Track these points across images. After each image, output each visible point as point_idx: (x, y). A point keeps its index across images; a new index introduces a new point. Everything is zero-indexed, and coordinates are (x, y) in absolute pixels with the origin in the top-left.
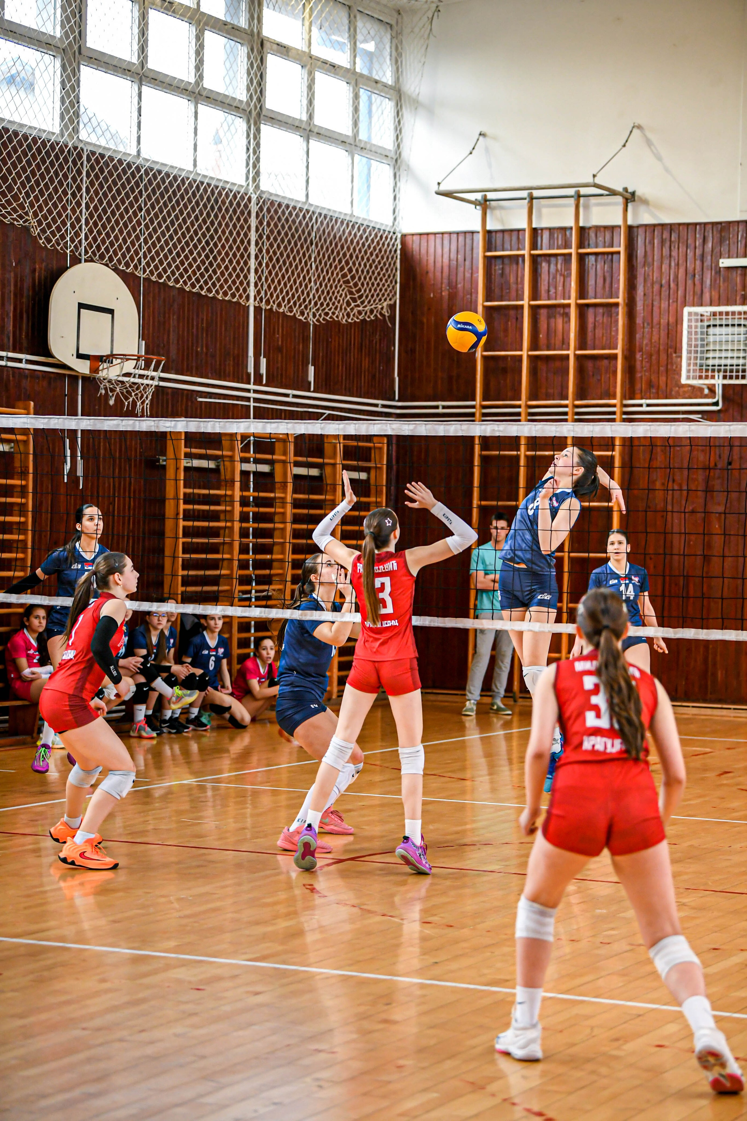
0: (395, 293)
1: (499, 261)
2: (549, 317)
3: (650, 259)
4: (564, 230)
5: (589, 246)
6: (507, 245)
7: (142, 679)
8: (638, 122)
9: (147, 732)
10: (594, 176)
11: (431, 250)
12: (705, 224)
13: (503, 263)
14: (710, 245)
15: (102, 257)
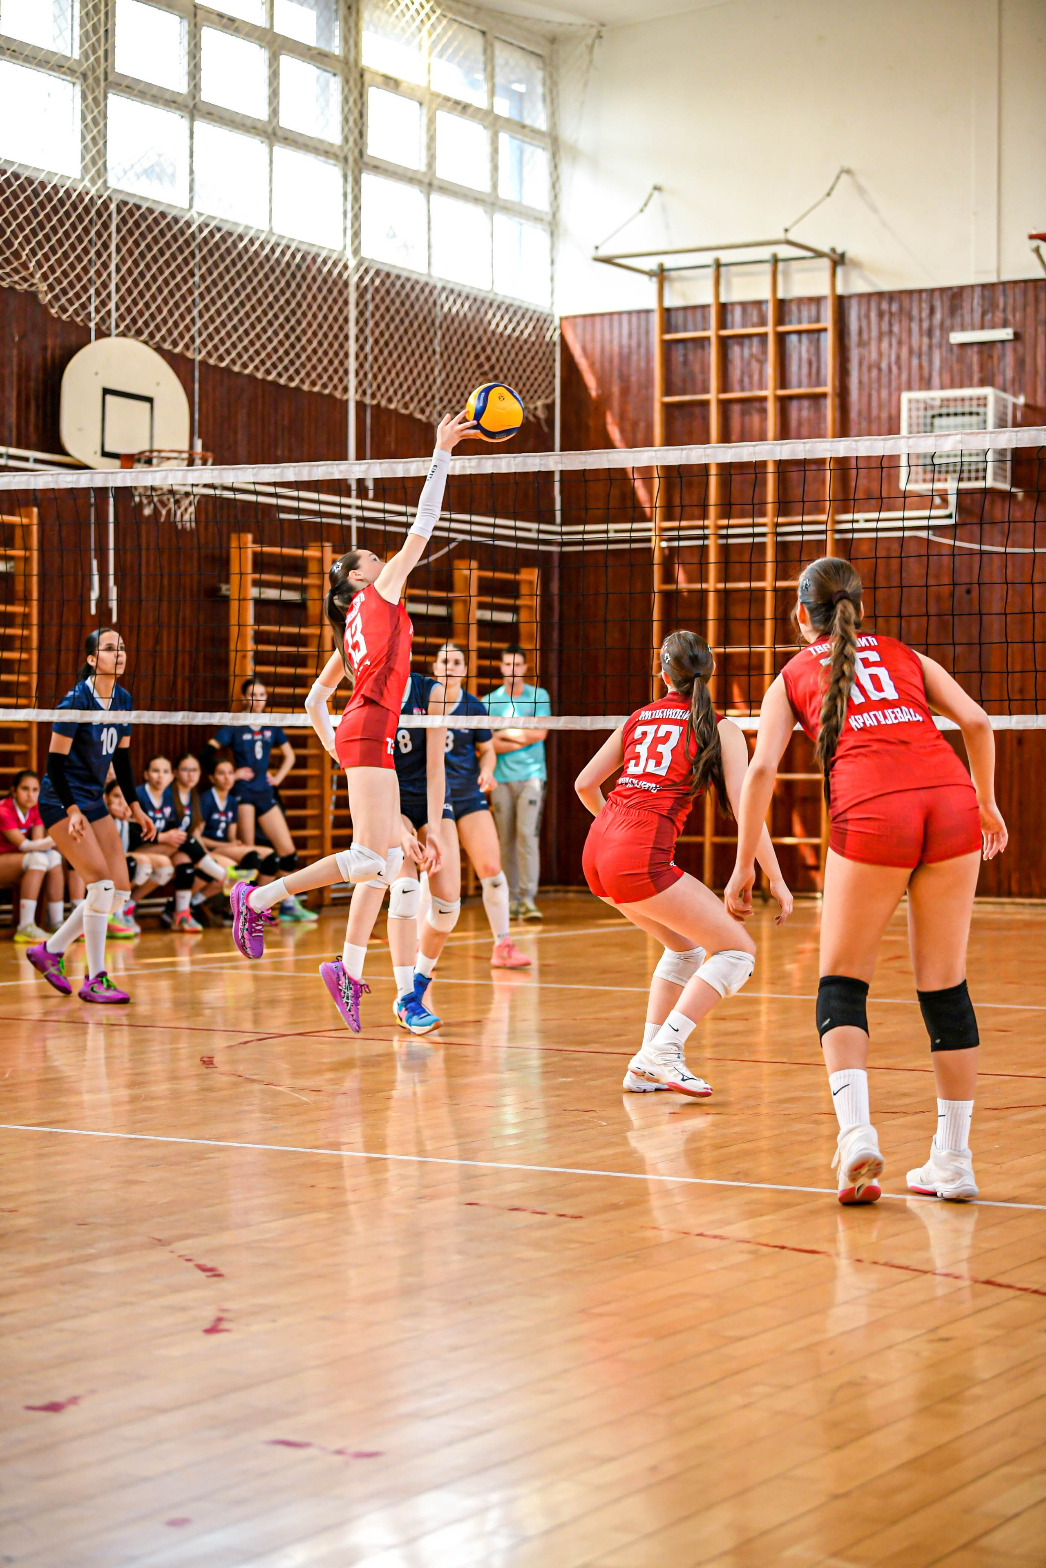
0: (554, 390)
1: (680, 346)
2: (743, 413)
3: (865, 336)
4: (759, 303)
5: (790, 323)
6: (690, 325)
7: (185, 859)
8: (848, 164)
9: (193, 924)
10: (786, 230)
11: (598, 336)
12: (932, 291)
13: (686, 348)
14: (938, 316)
15: (139, 332)
